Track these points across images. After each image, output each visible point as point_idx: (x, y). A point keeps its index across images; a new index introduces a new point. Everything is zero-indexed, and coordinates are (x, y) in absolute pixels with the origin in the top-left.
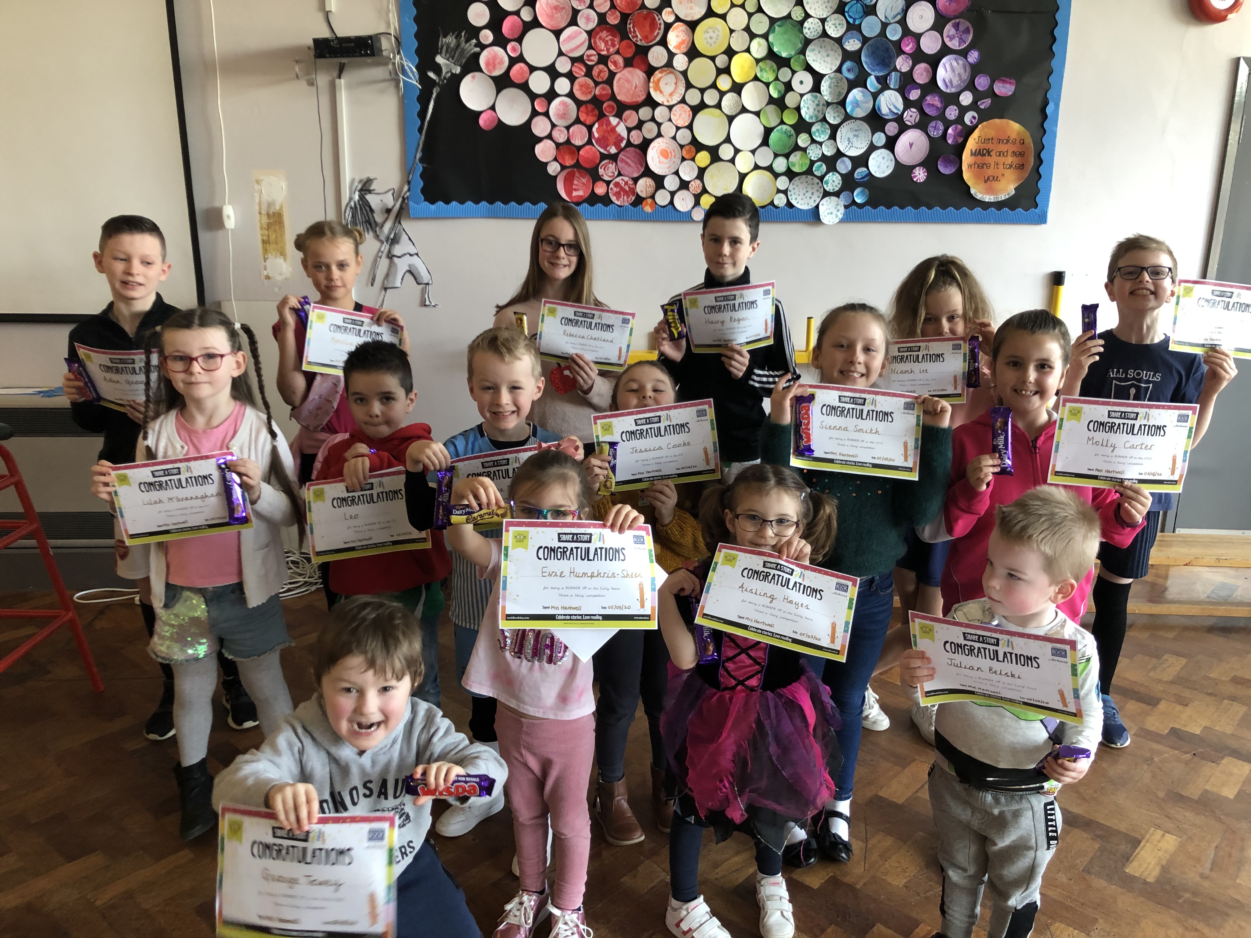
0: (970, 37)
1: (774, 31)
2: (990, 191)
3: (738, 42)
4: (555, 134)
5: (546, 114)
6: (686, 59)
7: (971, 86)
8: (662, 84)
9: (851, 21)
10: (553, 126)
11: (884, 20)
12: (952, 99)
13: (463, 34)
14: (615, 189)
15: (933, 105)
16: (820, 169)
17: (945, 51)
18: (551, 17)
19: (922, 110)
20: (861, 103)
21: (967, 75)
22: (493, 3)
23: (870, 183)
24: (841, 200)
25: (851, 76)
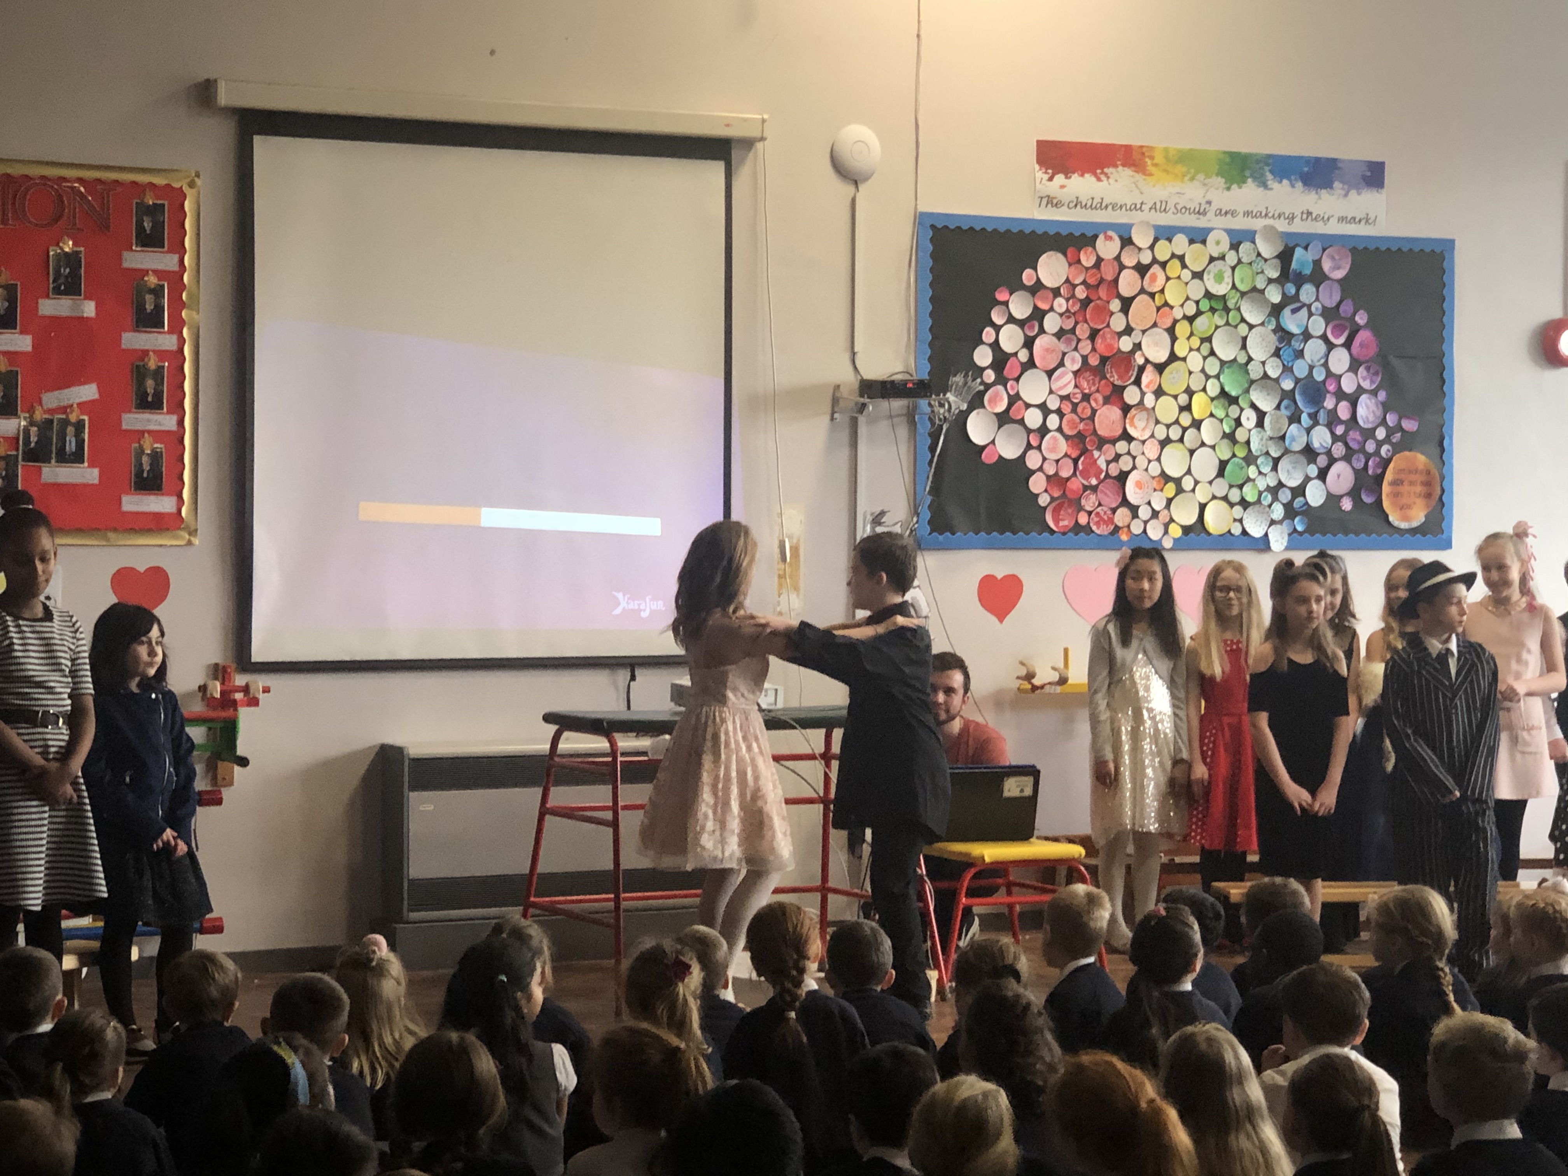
0: (1379, 379)
1: (1223, 373)
2: (1406, 519)
4: (1046, 466)
5: (1039, 448)
7: (1383, 423)
8: (1136, 420)
9: (1286, 363)
10: (1044, 459)
11: (1310, 362)
12: (1370, 433)
13: (970, 373)
14: (1096, 519)
15: (1355, 439)
16: (1267, 498)
17: (1360, 390)
18: (1043, 358)
19: (1346, 444)
20: (1296, 437)
21: (1379, 412)
22: (995, 346)
23: (1308, 511)
24: (1285, 528)
25: (1288, 413)
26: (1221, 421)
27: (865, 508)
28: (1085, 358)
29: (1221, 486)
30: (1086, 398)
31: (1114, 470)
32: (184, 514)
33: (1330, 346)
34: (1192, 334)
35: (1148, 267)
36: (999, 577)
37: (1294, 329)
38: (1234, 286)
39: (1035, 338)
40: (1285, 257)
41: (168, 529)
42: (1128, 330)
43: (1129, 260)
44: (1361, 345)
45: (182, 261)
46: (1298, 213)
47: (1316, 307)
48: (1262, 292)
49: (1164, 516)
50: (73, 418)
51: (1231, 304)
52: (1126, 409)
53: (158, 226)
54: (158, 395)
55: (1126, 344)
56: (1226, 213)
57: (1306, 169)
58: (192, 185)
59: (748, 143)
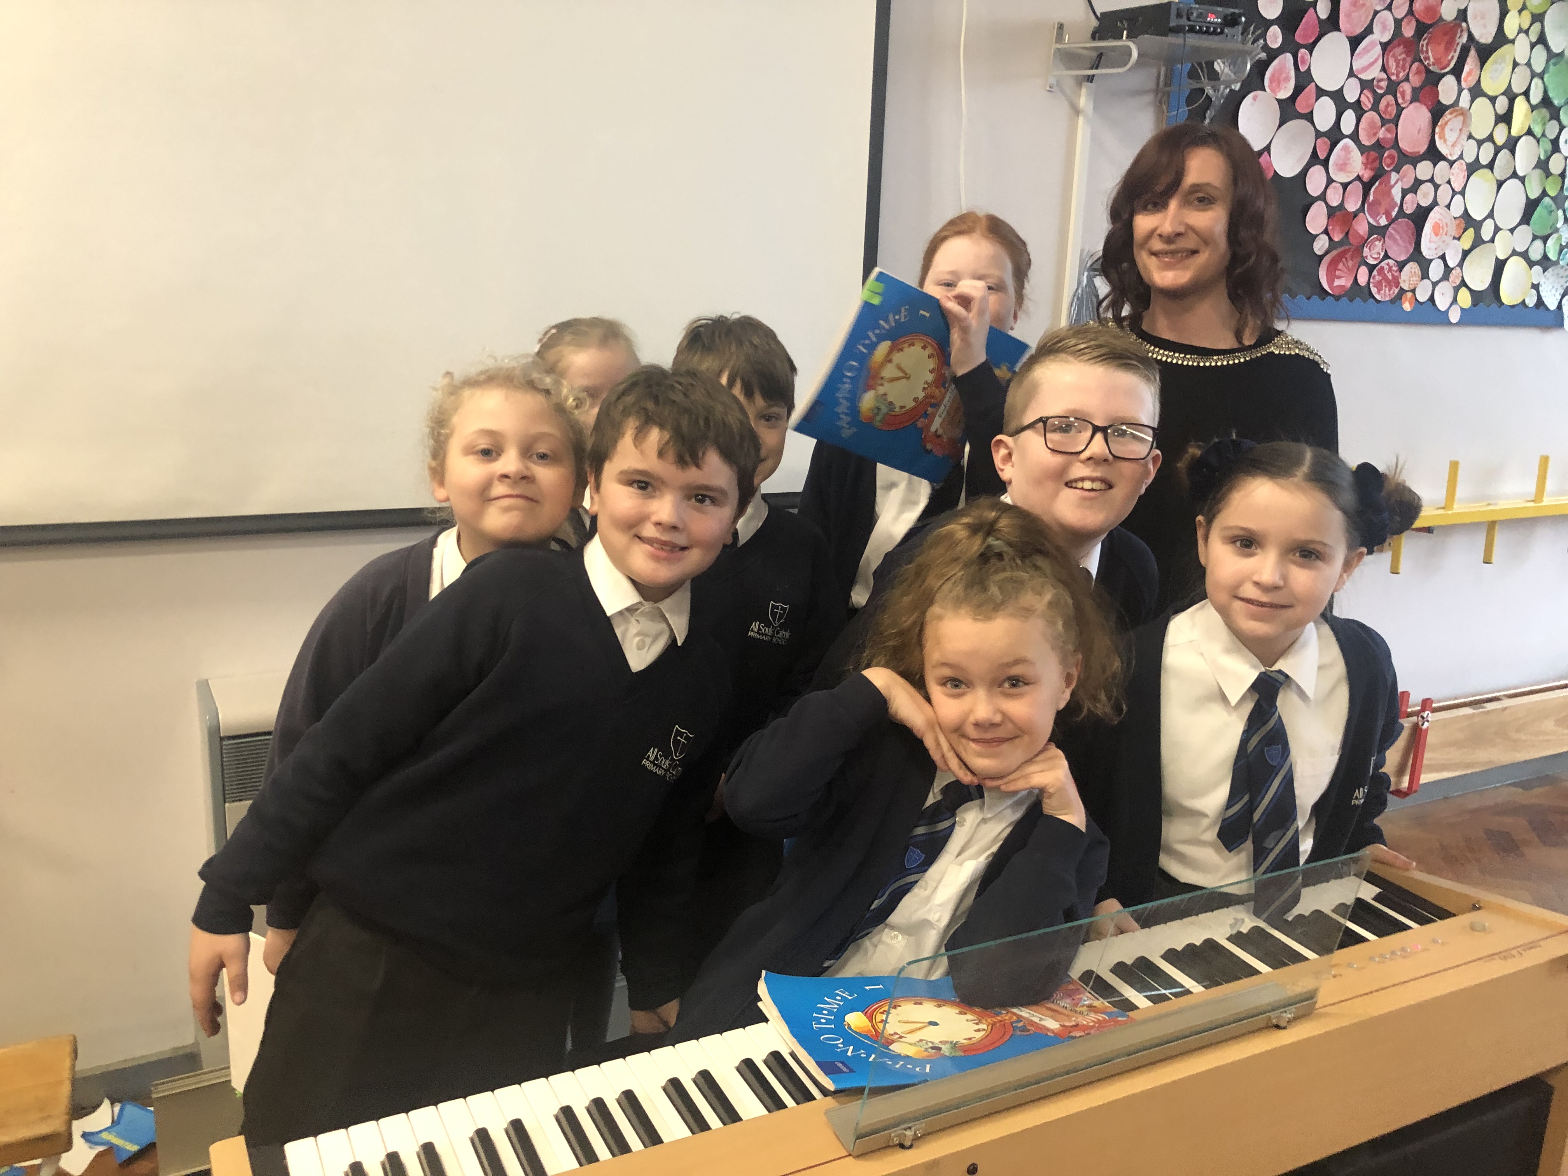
1: (1550, 70)
3: (1519, 81)
4: (1330, 193)
5: (1325, 163)
6: (1469, 97)
8: (1447, 131)
10: (1330, 181)
14: (1378, 278)
18: (1350, 15)
26: (1538, 141)
28: (1398, 24)
29: (1522, 238)
30: (1393, 88)
31: (1410, 205)
34: (1524, 7)
49: (1456, 277)
52: (1438, 112)
55: (1449, 10)
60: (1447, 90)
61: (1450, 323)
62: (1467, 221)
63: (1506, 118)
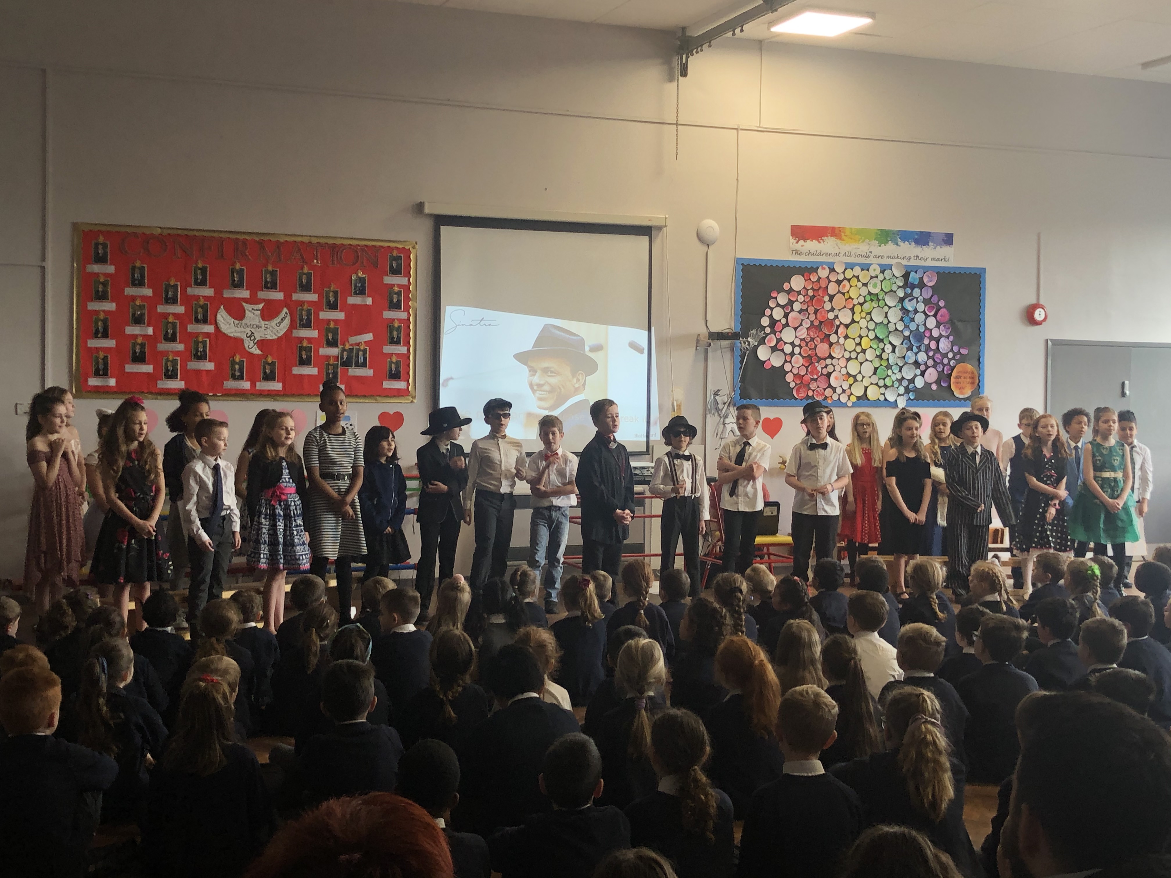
0: (950, 330)
1: (877, 328)
2: (962, 393)
3: (864, 333)
4: (793, 370)
5: (790, 362)
6: (843, 339)
7: (952, 350)
8: (835, 350)
9: (906, 324)
10: (793, 367)
11: (917, 323)
12: (945, 355)
13: (759, 329)
14: (816, 393)
15: (937, 358)
16: (896, 384)
17: (941, 336)
18: (793, 322)
19: (934, 360)
20: (911, 357)
21: (950, 346)
22: (771, 317)
23: (916, 390)
24: (905, 397)
25: (907, 346)
26: (875, 350)
27: (711, 388)
28: (812, 322)
29: (874, 380)
30: (812, 340)
31: (825, 372)
32: (410, 389)
33: (927, 316)
34: (862, 311)
35: (842, 281)
36: (772, 418)
37: (910, 309)
38: (882, 290)
39: (789, 313)
40: (906, 276)
41: (402, 396)
42: (832, 310)
43: (833, 278)
44: (941, 316)
45: (409, 280)
46: (912, 257)
47: (920, 299)
48: (895, 292)
49: (848, 392)
50: (362, 348)
51: (880, 298)
52: (831, 345)
53: (399, 265)
54: (399, 338)
55: (831, 316)
56: (879, 257)
57: (916, 237)
58: (414, 248)
59: (660, 228)
60: (833, 338)
61: (848, 407)
62: (849, 375)
63: (860, 344)
